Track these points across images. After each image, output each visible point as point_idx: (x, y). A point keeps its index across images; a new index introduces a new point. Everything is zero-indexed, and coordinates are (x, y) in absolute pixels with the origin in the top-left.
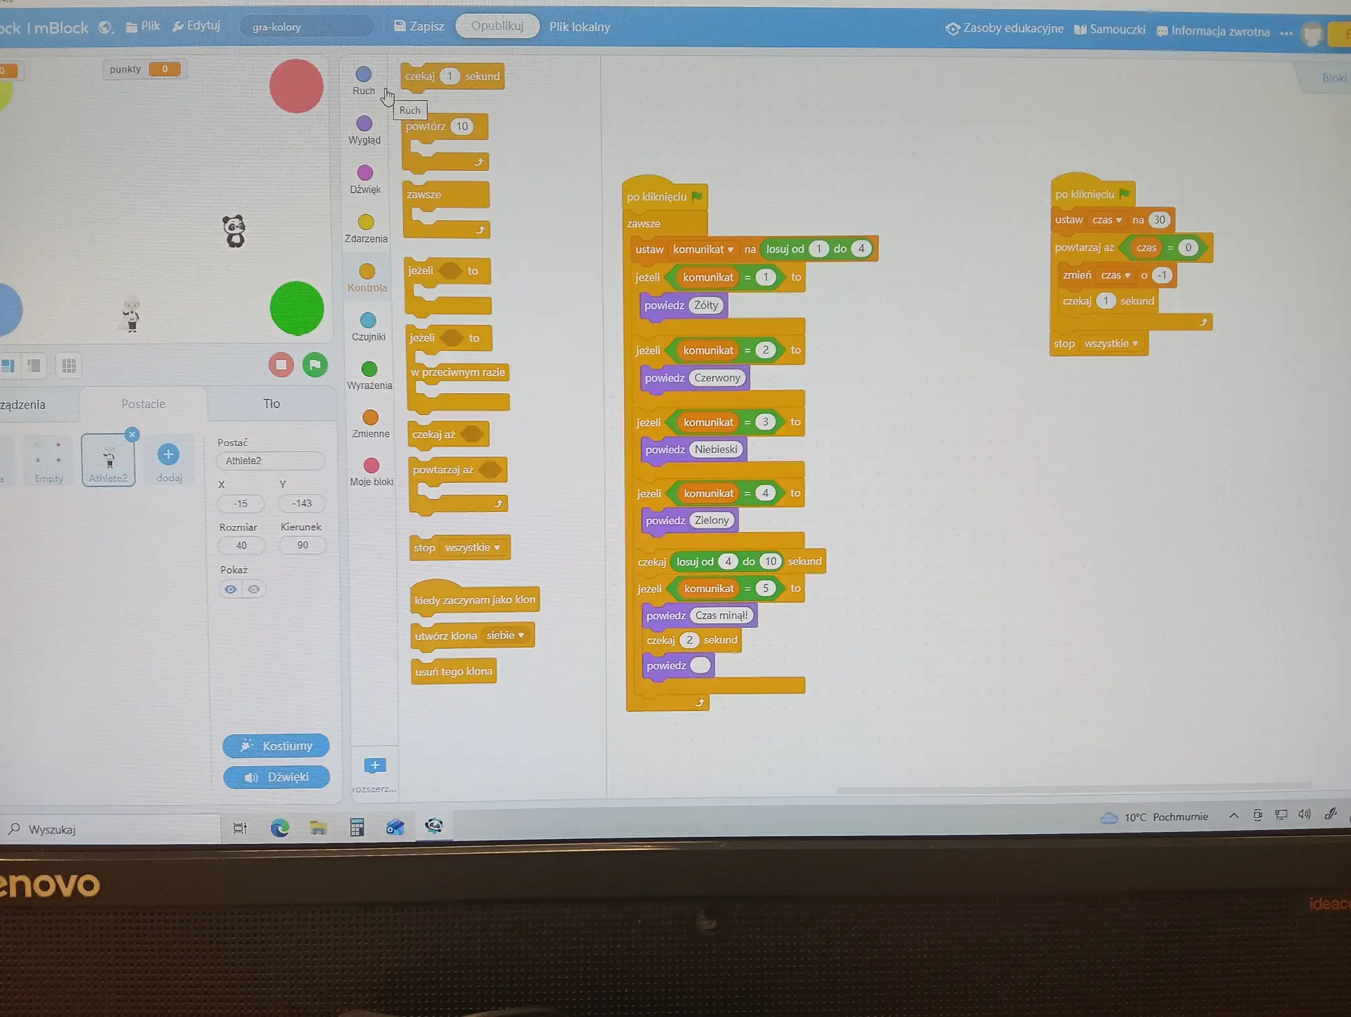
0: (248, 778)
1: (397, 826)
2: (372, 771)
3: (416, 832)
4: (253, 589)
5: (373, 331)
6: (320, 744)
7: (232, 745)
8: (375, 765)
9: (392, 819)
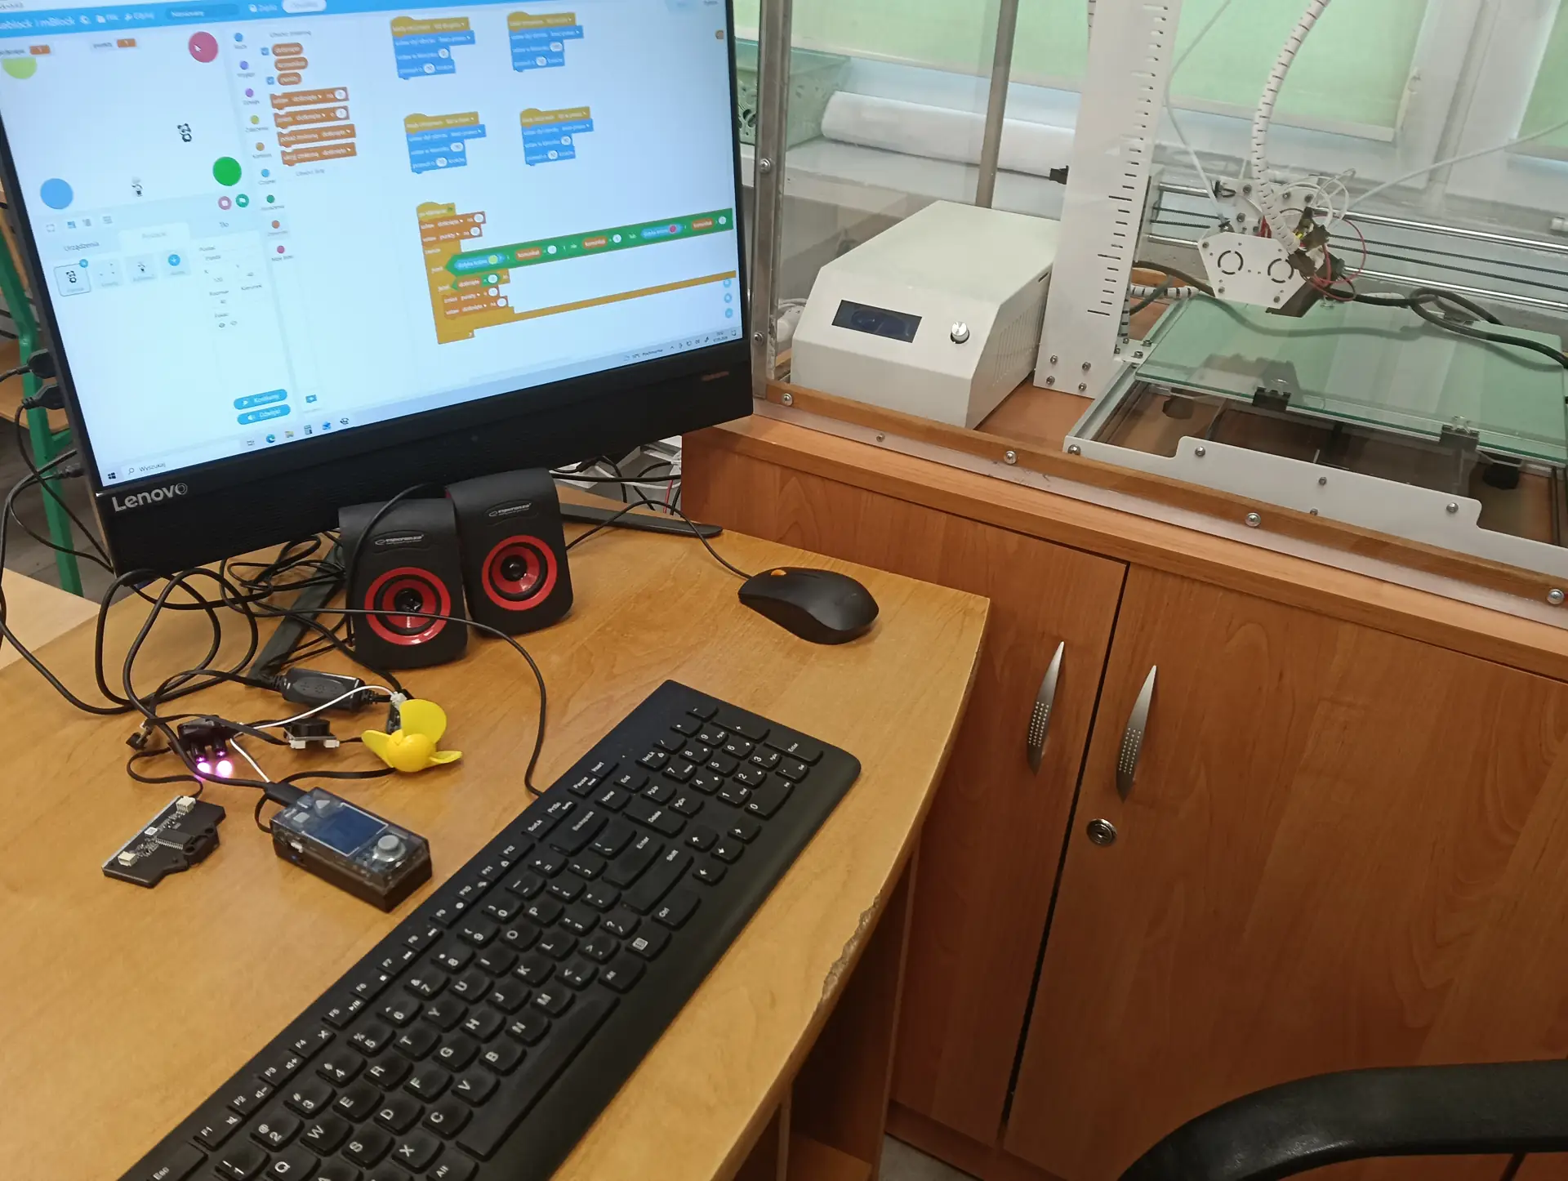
0: (250, 418)
1: (327, 426)
2: (309, 401)
3: (336, 427)
4: (234, 323)
5: (270, 178)
6: (282, 394)
7: (239, 404)
8: (311, 399)
9: (324, 423)
